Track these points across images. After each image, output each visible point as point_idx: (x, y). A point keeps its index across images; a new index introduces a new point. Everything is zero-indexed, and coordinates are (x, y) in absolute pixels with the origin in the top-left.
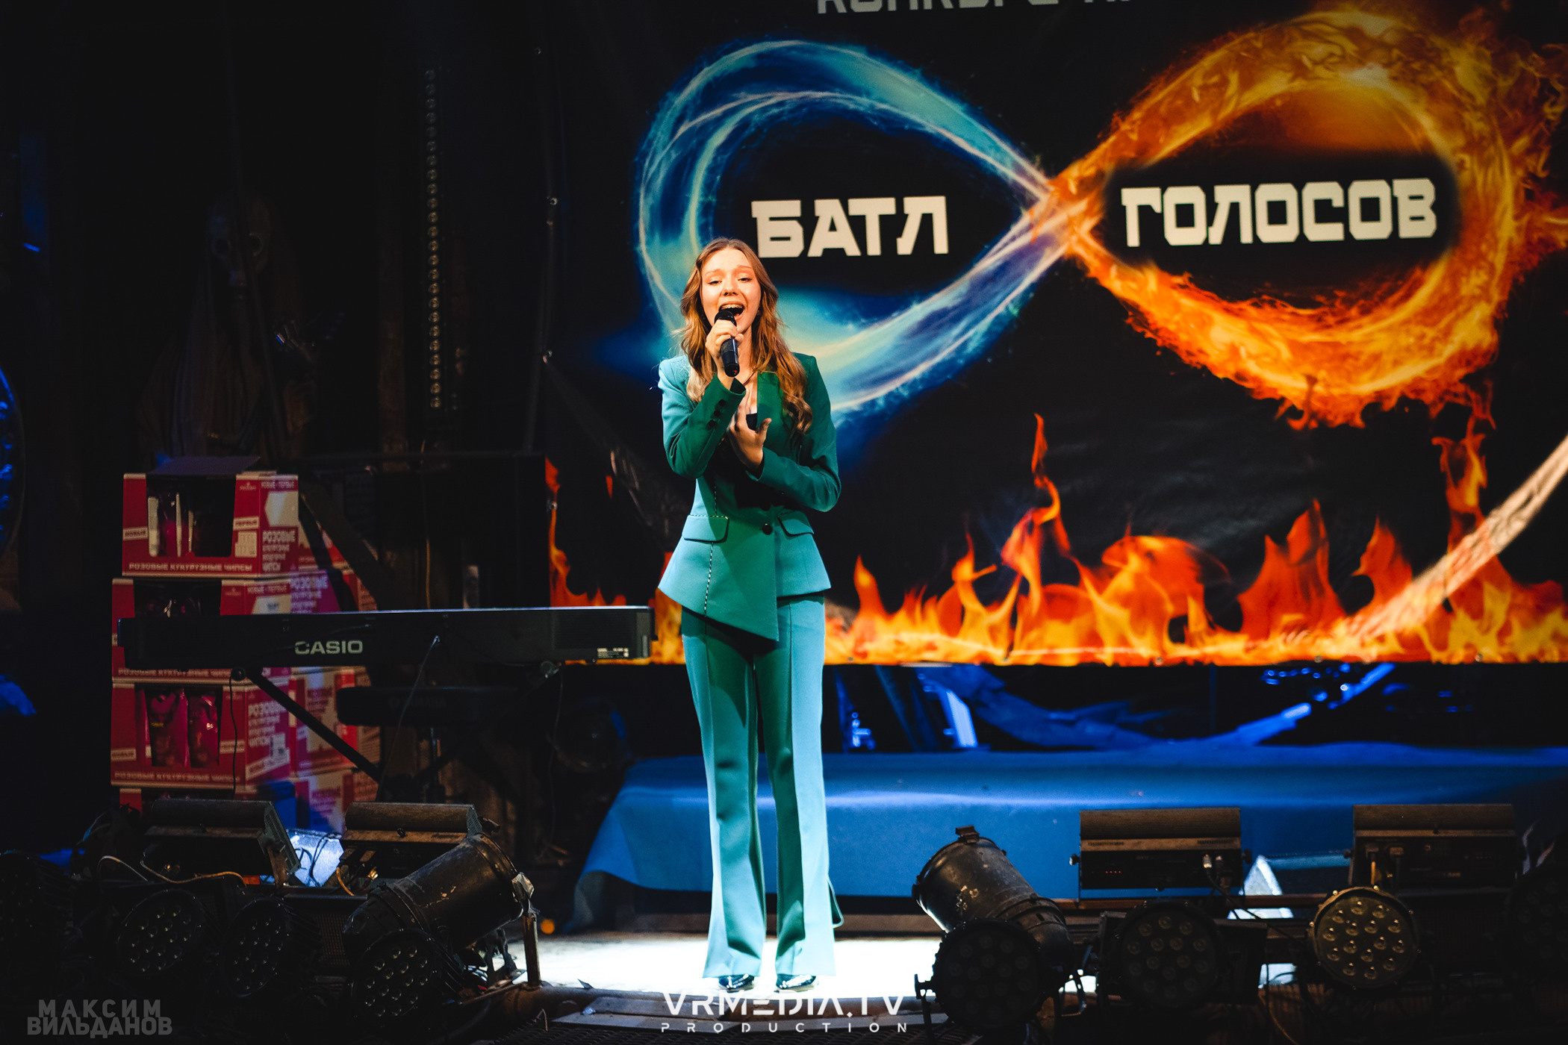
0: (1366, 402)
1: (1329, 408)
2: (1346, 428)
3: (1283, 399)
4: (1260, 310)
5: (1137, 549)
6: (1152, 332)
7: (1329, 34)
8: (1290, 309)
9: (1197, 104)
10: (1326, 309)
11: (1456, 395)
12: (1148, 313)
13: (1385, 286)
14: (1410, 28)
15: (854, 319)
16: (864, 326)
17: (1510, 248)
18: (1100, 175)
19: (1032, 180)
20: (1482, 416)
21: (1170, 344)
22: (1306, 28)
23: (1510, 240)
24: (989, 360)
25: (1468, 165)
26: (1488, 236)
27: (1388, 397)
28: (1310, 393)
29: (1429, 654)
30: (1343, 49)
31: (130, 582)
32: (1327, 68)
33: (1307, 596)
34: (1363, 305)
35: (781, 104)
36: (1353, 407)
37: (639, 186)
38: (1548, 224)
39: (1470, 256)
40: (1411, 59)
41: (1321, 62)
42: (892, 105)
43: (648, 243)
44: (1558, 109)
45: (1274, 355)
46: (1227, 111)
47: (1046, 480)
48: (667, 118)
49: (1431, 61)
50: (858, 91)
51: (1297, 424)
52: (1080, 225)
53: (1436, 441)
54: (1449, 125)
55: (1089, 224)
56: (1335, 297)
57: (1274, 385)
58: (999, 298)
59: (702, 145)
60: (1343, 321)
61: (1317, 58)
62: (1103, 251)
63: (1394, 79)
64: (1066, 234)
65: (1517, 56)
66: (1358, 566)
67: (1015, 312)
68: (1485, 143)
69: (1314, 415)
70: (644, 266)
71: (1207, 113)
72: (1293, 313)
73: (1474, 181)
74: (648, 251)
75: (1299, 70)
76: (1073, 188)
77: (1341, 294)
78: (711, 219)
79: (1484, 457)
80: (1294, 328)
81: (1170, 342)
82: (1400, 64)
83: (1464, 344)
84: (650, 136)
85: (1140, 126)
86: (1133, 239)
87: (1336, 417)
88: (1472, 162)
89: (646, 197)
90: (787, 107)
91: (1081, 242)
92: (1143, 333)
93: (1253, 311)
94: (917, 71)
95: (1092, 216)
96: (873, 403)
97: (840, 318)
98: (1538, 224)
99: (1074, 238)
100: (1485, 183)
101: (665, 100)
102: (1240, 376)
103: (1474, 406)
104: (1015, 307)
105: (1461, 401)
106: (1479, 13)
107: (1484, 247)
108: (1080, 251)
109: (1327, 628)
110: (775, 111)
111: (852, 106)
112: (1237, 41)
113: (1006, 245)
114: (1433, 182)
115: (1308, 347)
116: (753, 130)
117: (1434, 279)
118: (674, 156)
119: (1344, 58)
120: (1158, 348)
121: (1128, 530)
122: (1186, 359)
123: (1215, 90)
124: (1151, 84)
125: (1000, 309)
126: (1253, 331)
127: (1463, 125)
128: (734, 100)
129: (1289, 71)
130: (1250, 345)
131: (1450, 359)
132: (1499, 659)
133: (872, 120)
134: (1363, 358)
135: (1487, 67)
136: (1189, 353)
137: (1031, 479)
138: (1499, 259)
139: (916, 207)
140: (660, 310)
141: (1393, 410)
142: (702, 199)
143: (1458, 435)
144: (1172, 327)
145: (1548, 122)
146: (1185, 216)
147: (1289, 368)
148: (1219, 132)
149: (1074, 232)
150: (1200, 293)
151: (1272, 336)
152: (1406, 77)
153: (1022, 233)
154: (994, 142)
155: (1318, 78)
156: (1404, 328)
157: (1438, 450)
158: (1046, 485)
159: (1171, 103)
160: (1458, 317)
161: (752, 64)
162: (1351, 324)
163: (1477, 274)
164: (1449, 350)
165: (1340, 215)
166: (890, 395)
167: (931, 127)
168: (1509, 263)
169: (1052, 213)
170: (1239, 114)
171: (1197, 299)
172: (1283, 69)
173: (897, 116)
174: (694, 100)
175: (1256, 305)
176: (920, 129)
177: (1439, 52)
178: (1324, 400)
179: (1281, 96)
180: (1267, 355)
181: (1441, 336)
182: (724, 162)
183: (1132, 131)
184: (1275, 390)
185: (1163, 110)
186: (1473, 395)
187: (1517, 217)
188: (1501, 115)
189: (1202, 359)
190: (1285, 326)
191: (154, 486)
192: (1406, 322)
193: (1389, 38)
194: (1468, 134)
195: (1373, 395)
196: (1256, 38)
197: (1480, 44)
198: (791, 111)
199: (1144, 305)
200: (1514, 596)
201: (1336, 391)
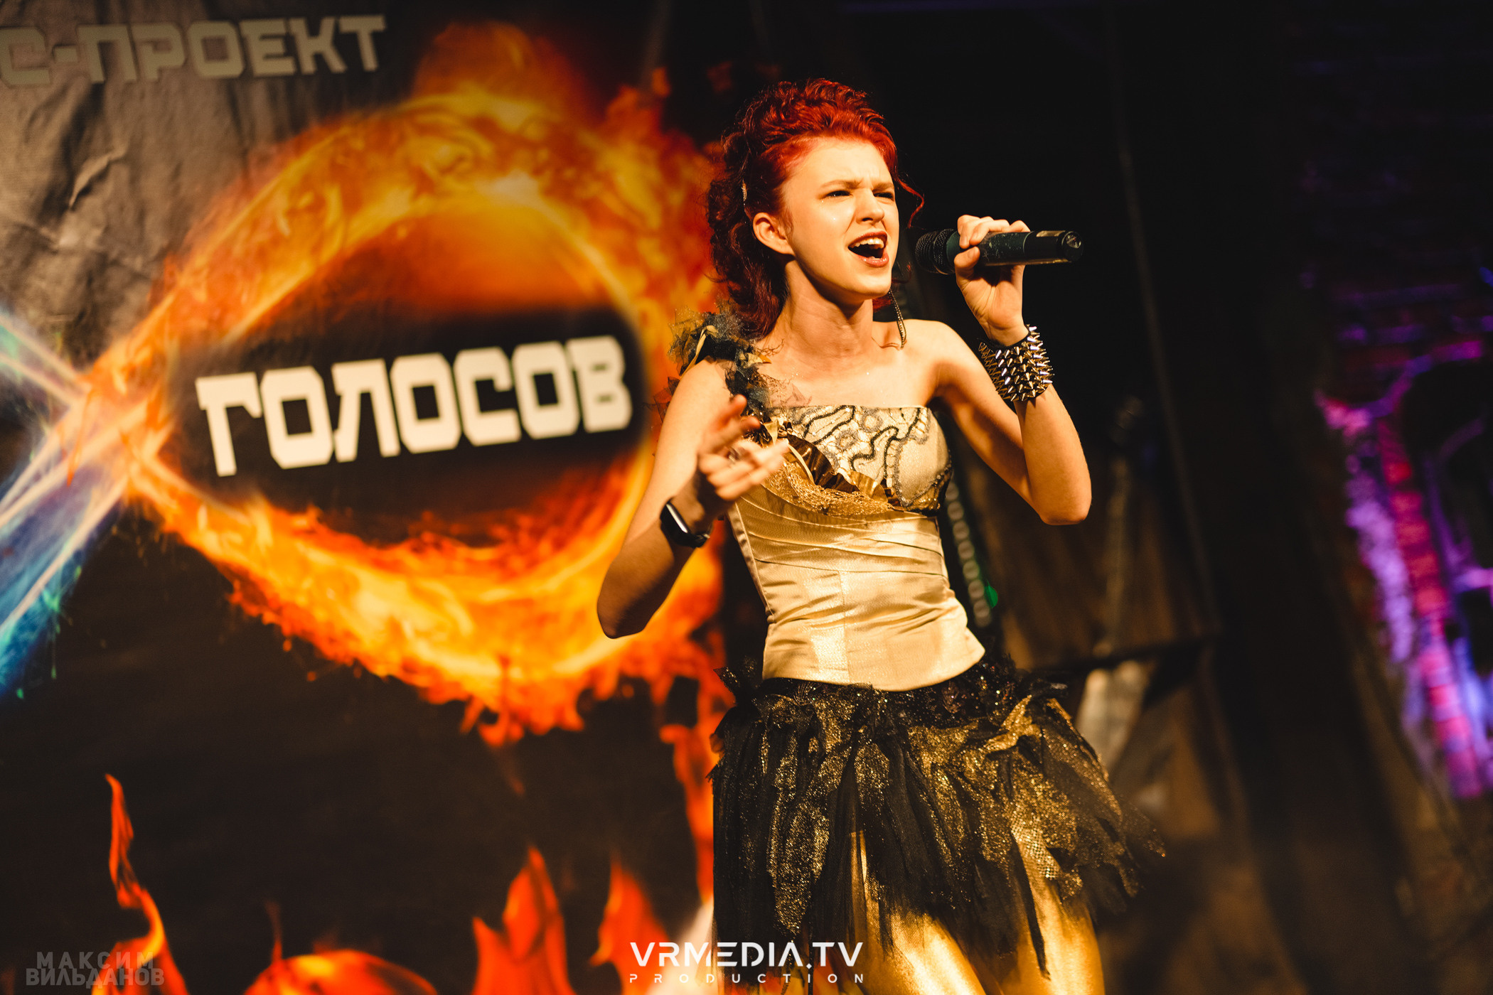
0: (580, 686)
1: (532, 702)
2: (558, 732)
3: (469, 699)
4: (422, 558)
5: (295, 981)
6: (272, 612)
7: (452, 127)
8: (463, 551)
9: (287, 240)
10: (509, 547)
11: (680, 661)
12: (264, 581)
13: (580, 504)
14: (555, 118)
18: (158, 359)
19: (53, 375)
20: (713, 688)
21: (303, 628)
22: (420, 119)
24: (20, 694)
25: (652, 316)
27: (603, 676)
28: (505, 682)
30: (475, 150)
32: (459, 179)
34: (555, 536)
36: (563, 697)
40: (563, 164)
41: (447, 170)
46: (330, 250)
47: (136, 889)
49: (584, 167)
51: (494, 735)
52: (140, 443)
53: (667, 734)
54: (626, 257)
55: (154, 441)
56: (519, 527)
57: (456, 677)
58: (25, 581)
60: (533, 564)
61: (443, 164)
62: (182, 486)
63: (547, 192)
64: (121, 462)
65: (682, 160)
66: (598, 947)
67: (54, 604)
68: (666, 285)
69: (515, 716)
71: (303, 252)
72: (466, 558)
75: (423, 183)
76: (120, 384)
77: (525, 521)
80: (472, 582)
81: (302, 625)
82: (548, 174)
85: (207, 277)
86: (226, 463)
87: (542, 718)
88: (657, 311)
91: (146, 472)
92: (260, 616)
93: (413, 561)
95: (157, 428)
99: (135, 468)
102: (410, 666)
103: (702, 673)
104: (53, 596)
105: (687, 671)
106: (628, 99)
108: (147, 488)
112: (327, 140)
113: (25, 489)
114: (618, 341)
115: (493, 610)
119: (478, 163)
120: (285, 639)
121: (277, 950)
122: (329, 651)
123: (306, 217)
124: (213, 211)
125: (29, 602)
126: (418, 593)
127: (639, 259)
129: (409, 184)
130: (415, 618)
134: (565, 619)
135: (654, 174)
136: (332, 640)
137: (111, 891)
141: (612, 694)
143: (689, 719)
144: (301, 600)
146: (297, 418)
147: (473, 646)
148: (326, 283)
149: (131, 458)
150: (334, 539)
151: (445, 600)
152: (561, 191)
153: (48, 468)
155: (448, 194)
157: (669, 750)
158: (139, 900)
159: (247, 238)
162: (544, 567)
165: (509, 401)
169: (95, 429)
170: (350, 252)
171: (332, 548)
172: (399, 182)
175: (418, 550)
177: (591, 155)
178: (525, 690)
179: (404, 222)
180: (440, 629)
183: (197, 285)
184: (457, 685)
185: (238, 250)
186: (700, 659)
188: (678, 245)
189: (352, 647)
190: (458, 580)
193: (533, 132)
194: (647, 271)
195: (586, 674)
196: (354, 136)
199: (256, 568)
201: (538, 675)
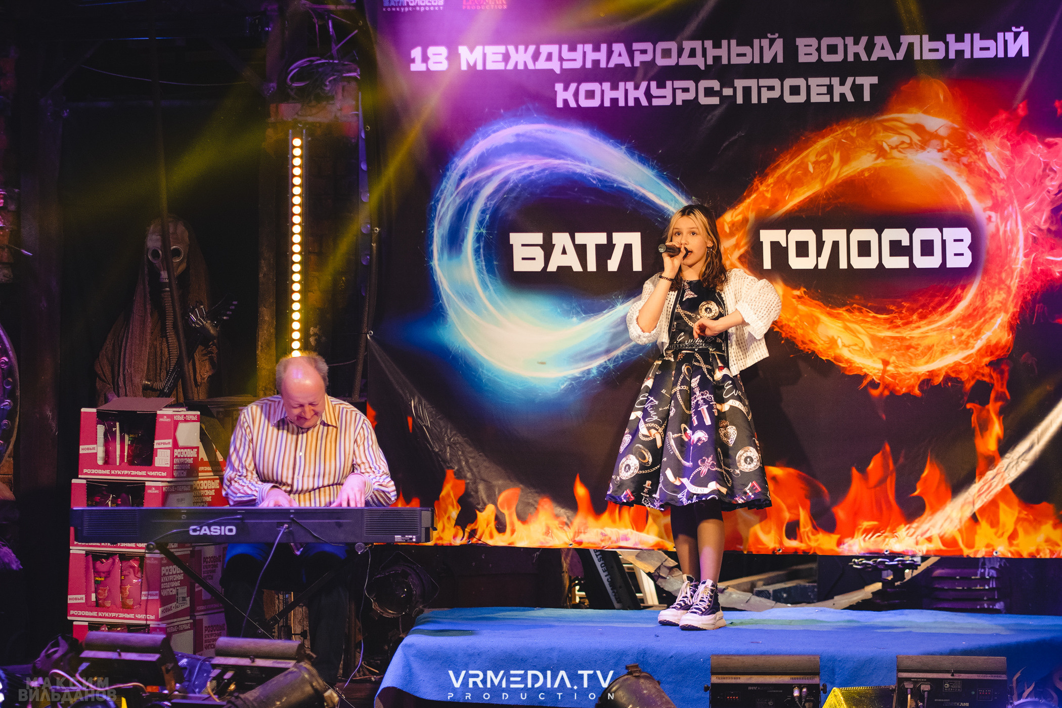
0: (922, 378)
1: (897, 382)
2: (908, 395)
3: (866, 375)
4: (851, 314)
6: (779, 327)
7: (902, 128)
8: (872, 314)
9: (812, 174)
10: (895, 315)
11: (983, 375)
13: (937, 300)
14: (956, 126)
15: (578, 314)
16: (584, 319)
17: (1021, 276)
18: (745, 220)
20: (1000, 390)
21: (791, 336)
22: (886, 124)
23: (1022, 270)
25: (993, 219)
26: (1006, 268)
27: (938, 376)
28: (884, 371)
29: (961, 550)
30: (911, 139)
31: (84, 482)
32: (900, 152)
33: (880, 509)
34: (921, 312)
35: (531, 167)
36: (912, 381)
37: (433, 219)
38: (1047, 260)
39: (994, 281)
40: (957, 147)
42: (606, 170)
43: (439, 260)
44: (1056, 183)
45: (861, 345)
46: (832, 179)
48: (453, 175)
49: (969, 148)
50: (583, 161)
51: (875, 392)
52: (732, 253)
53: (968, 406)
54: (981, 192)
55: (737, 253)
56: (903, 307)
57: (861, 366)
59: (476, 193)
60: (907, 323)
61: (894, 145)
63: (945, 160)
65: (1029, 146)
66: (915, 490)
68: (1006, 205)
69: (886, 386)
70: (436, 275)
71: (818, 180)
72: (874, 317)
73: (998, 230)
74: (439, 265)
75: (881, 152)
76: (726, 229)
77: (906, 305)
78: (482, 244)
79: (1001, 418)
80: (874, 327)
81: (790, 334)
82: (948, 151)
83: (989, 340)
84: (442, 187)
85: (772, 187)
86: (767, 264)
87: (902, 389)
88: (997, 218)
89: (438, 228)
90: (535, 170)
93: (846, 315)
94: (623, 147)
95: (740, 248)
96: (589, 372)
97: (567, 313)
98: (1041, 261)
100: (1005, 232)
101: (453, 163)
102: (838, 358)
103: (995, 382)
105: (986, 379)
106: (1003, 116)
107: (1004, 275)
109: (893, 531)
110: (527, 172)
111: (578, 170)
112: (839, 132)
114: (970, 230)
115: (883, 340)
116: (511, 185)
117: (970, 295)
118: (458, 201)
119: (911, 145)
120: (782, 339)
122: (802, 347)
123: (822, 165)
124: (781, 160)
126: (847, 328)
127: (991, 192)
128: (499, 164)
129: (875, 153)
130: (844, 338)
131: (979, 350)
132: (1010, 555)
133: (592, 180)
134: (921, 349)
135: (1008, 153)
136: (803, 343)
138: (1014, 283)
139: (621, 239)
140: (446, 304)
141: (940, 383)
142: (476, 231)
143: (984, 402)
144: (792, 324)
145: (1049, 192)
146: (802, 249)
147: (871, 354)
148: (826, 193)
150: (811, 301)
151: (860, 333)
152: (954, 159)
154: (675, 197)
155: (894, 158)
156: (949, 328)
157: (970, 412)
159: (794, 172)
160: (985, 322)
161: (512, 140)
162: (913, 325)
163: (999, 293)
164: (979, 344)
165: (907, 251)
166: (601, 365)
167: (631, 185)
168: (1021, 286)
170: (840, 181)
171: (810, 306)
172: (871, 152)
173: (608, 178)
174: (472, 164)
175: (848, 311)
176: (624, 187)
177: (975, 142)
178: (893, 376)
179: (868, 169)
180: (856, 345)
181: (973, 334)
182: (492, 206)
183: (767, 191)
184: (861, 369)
185: (788, 177)
186: (994, 375)
187: (1026, 255)
188: (1016, 186)
189: (812, 346)
190: (868, 325)
191: (102, 417)
192: (951, 324)
193: (943, 132)
194: (995, 198)
195: (927, 373)
196: (852, 130)
197: (1003, 137)
198: (538, 173)
200: (1020, 512)
201: (902, 371)
